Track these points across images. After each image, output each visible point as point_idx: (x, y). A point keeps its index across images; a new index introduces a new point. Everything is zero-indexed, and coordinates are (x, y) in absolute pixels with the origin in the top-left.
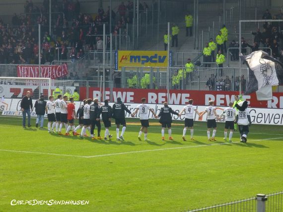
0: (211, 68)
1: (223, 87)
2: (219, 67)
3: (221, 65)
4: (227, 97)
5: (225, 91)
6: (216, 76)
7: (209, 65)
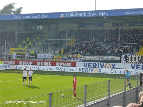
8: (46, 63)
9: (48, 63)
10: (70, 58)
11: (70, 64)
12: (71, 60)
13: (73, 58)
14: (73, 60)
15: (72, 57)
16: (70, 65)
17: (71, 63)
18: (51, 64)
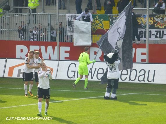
0: (23, 14)
1: (38, 36)
2: (33, 12)
3: (34, 10)
4: (43, 48)
5: (40, 41)
6: (28, 24)
7: (21, 11)
8: (50, 48)
9: (56, 48)
10: (143, 30)
11: (143, 54)
12: (148, 36)
13: (153, 31)
14: (153, 37)
15: (152, 27)
16: (145, 57)
17: (145, 50)
18: (68, 55)
